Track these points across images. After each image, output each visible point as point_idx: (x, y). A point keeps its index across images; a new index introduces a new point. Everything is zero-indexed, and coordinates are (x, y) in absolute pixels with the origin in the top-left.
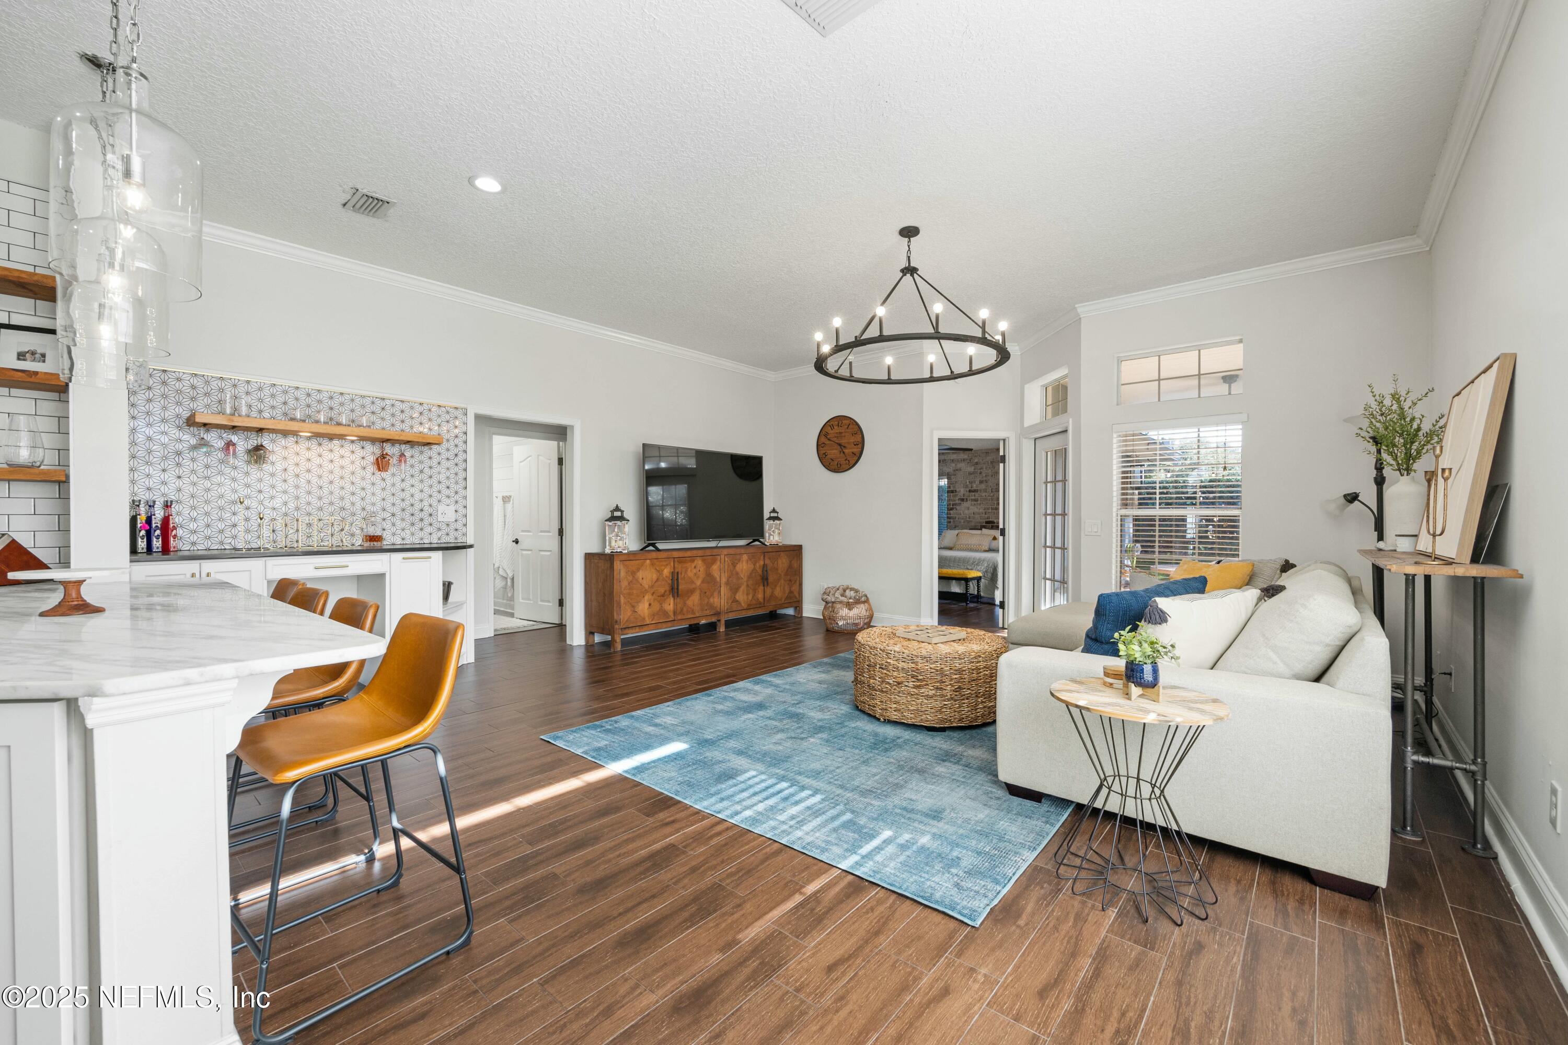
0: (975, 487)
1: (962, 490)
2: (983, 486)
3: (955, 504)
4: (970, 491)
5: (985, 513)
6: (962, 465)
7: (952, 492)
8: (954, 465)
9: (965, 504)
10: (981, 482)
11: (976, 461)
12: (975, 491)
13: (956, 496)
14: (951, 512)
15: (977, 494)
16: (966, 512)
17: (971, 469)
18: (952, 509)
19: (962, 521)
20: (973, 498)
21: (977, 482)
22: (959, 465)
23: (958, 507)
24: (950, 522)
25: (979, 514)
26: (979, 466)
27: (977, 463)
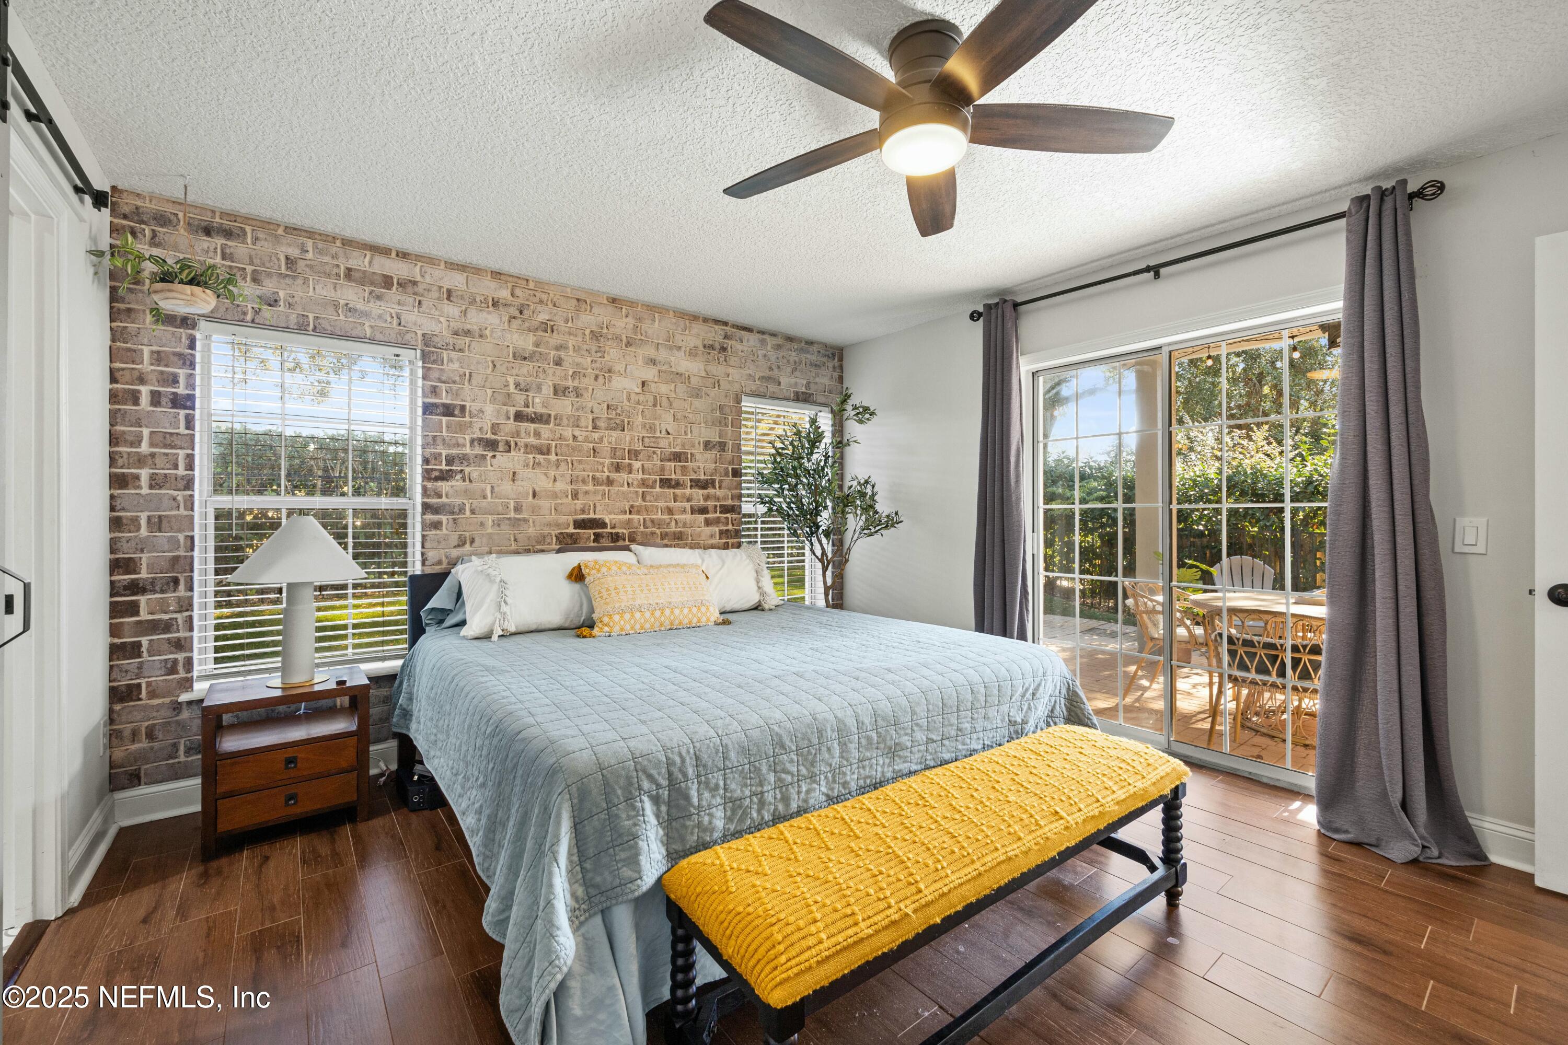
0: (538, 407)
1: (489, 409)
2: (564, 406)
3: (464, 459)
4: (519, 417)
5: (575, 495)
6: (492, 320)
7: (448, 411)
8: (452, 310)
9: (503, 461)
10: (560, 391)
11: (543, 317)
12: (538, 419)
13: (462, 428)
14: (443, 486)
15: (545, 430)
16: (507, 487)
17: (526, 342)
18: (444, 476)
19: (489, 520)
20: (532, 440)
21: (547, 390)
22: (477, 319)
23: (472, 470)
24: (437, 525)
25: (555, 495)
26: (555, 339)
27: (547, 327)
